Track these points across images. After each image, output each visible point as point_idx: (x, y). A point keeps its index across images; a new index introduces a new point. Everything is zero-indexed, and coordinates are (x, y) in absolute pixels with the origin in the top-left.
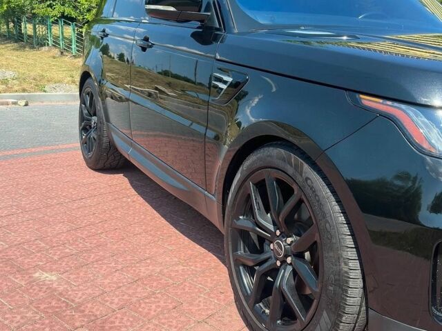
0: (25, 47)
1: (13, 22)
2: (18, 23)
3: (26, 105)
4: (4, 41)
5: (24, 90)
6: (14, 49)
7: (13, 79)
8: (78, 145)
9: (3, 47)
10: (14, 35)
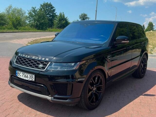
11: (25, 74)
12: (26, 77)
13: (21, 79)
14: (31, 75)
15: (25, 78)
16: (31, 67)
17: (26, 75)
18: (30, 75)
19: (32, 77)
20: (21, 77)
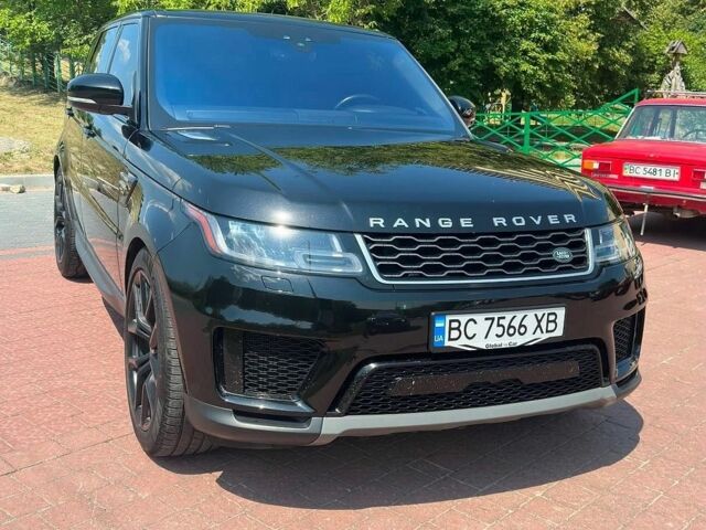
0: (57, 100)
1: (42, 62)
2: (49, 63)
3: (22, 191)
4: (27, 90)
5: (28, 170)
6: (40, 104)
7: (22, 152)
8: (54, 247)
9: (25, 99)
10: (43, 81)
11: (509, 316)
12: (511, 331)
13: (480, 352)
14: (547, 311)
15: (505, 342)
16: (481, 277)
17: (516, 323)
18: (540, 314)
19: (548, 321)
20: (480, 343)
